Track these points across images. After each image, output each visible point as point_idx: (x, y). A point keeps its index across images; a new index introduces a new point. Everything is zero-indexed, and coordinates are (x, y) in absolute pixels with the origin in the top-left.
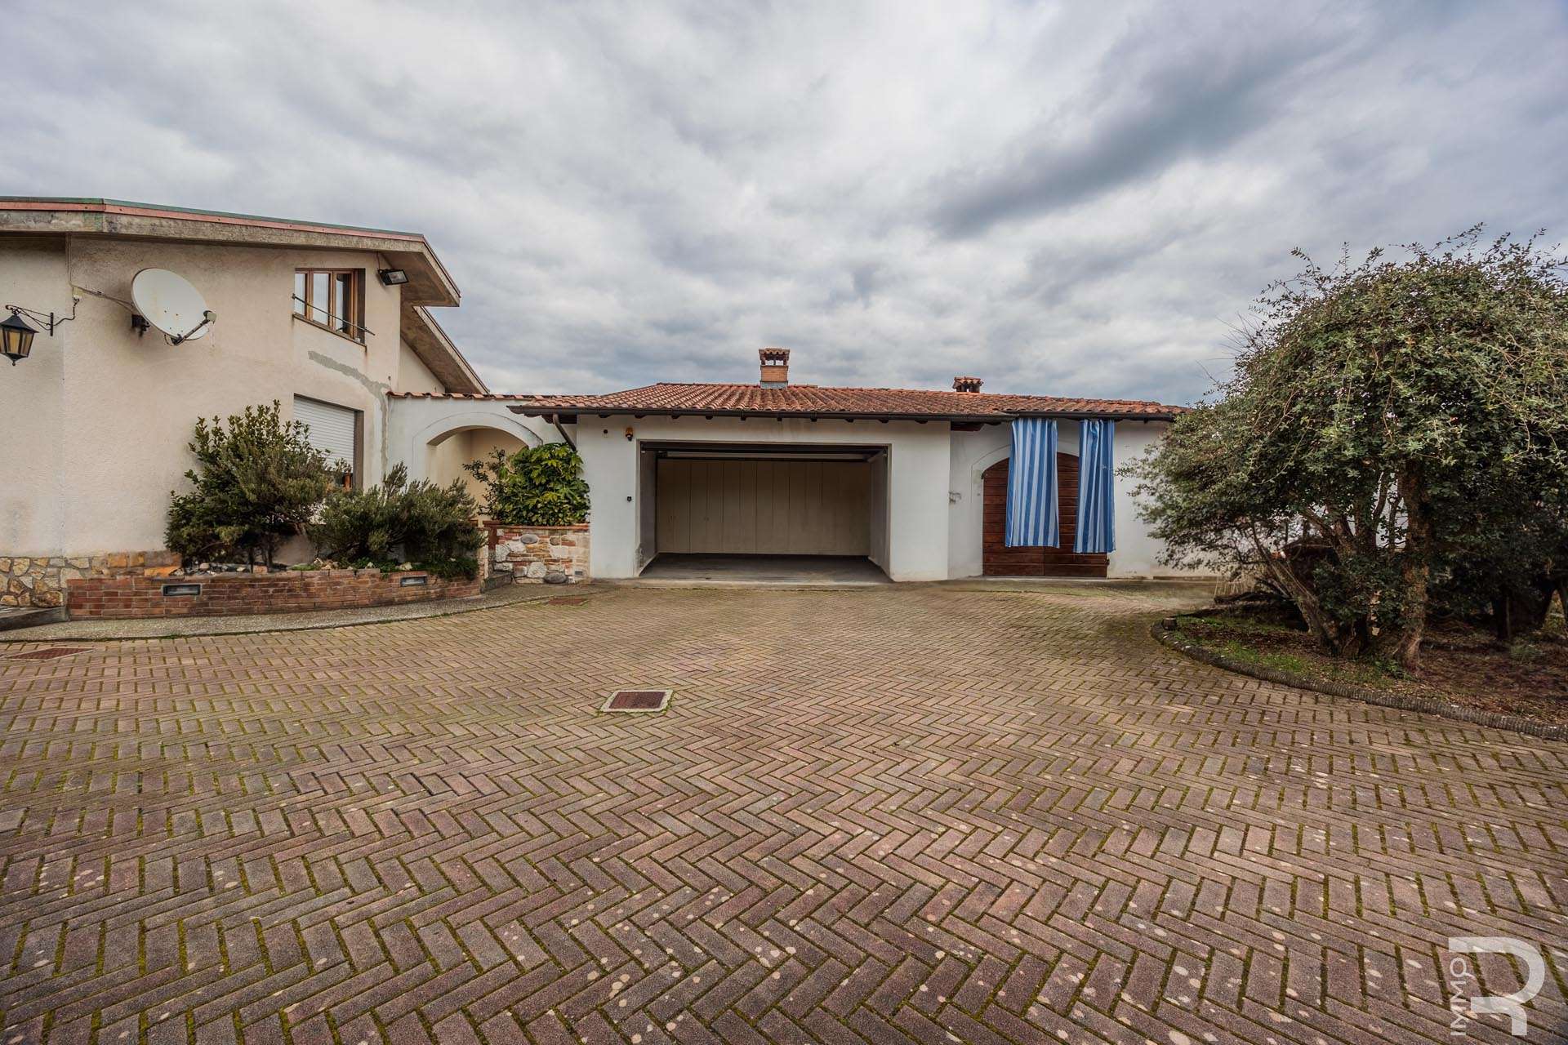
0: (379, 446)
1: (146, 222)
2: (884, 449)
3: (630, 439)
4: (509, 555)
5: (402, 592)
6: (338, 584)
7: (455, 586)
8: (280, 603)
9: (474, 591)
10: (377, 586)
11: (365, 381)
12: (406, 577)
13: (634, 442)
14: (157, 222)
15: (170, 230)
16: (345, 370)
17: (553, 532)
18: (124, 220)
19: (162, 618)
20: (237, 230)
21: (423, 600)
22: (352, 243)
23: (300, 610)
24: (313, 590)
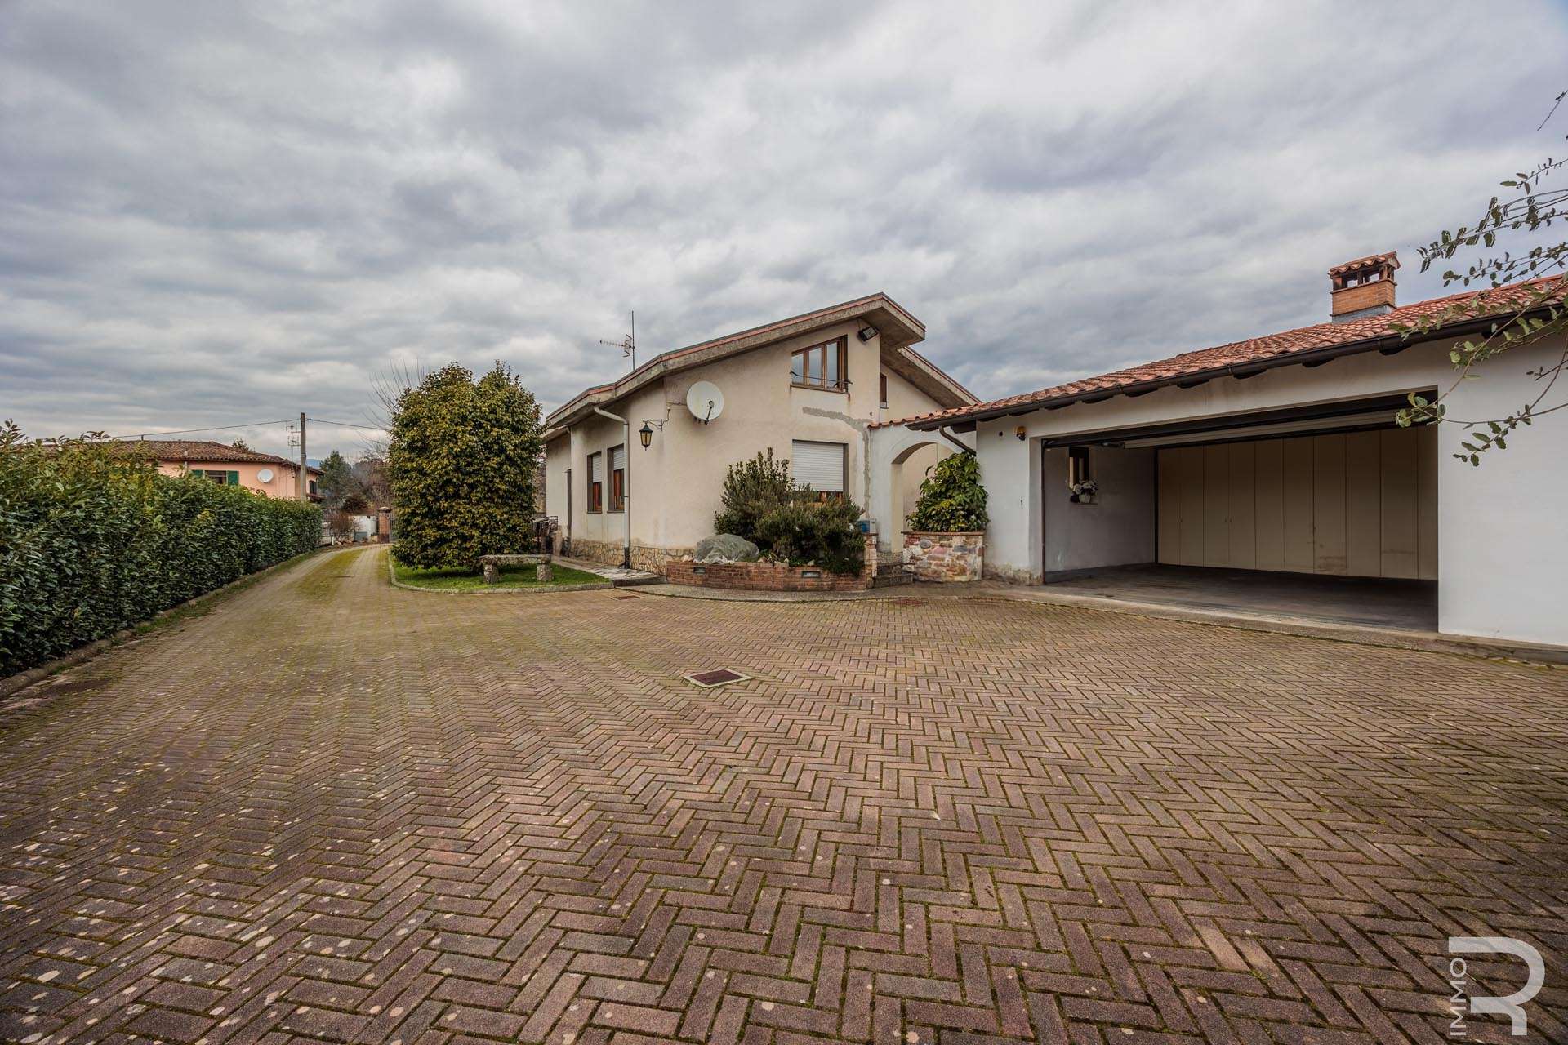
0: (863, 469)
1: (682, 359)
3: (1023, 438)
4: (912, 558)
5: (802, 582)
6: (765, 572)
7: (843, 581)
8: (736, 582)
9: (860, 587)
10: (786, 576)
11: (849, 420)
12: (808, 574)
13: (1027, 440)
14: (687, 357)
15: (695, 359)
16: (833, 415)
17: (942, 537)
18: (671, 362)
19: (692, 585)
20: (733, 344)
21: (818, 590)
22: (818, 323)
23: (746, 588)
24: (752, 575)
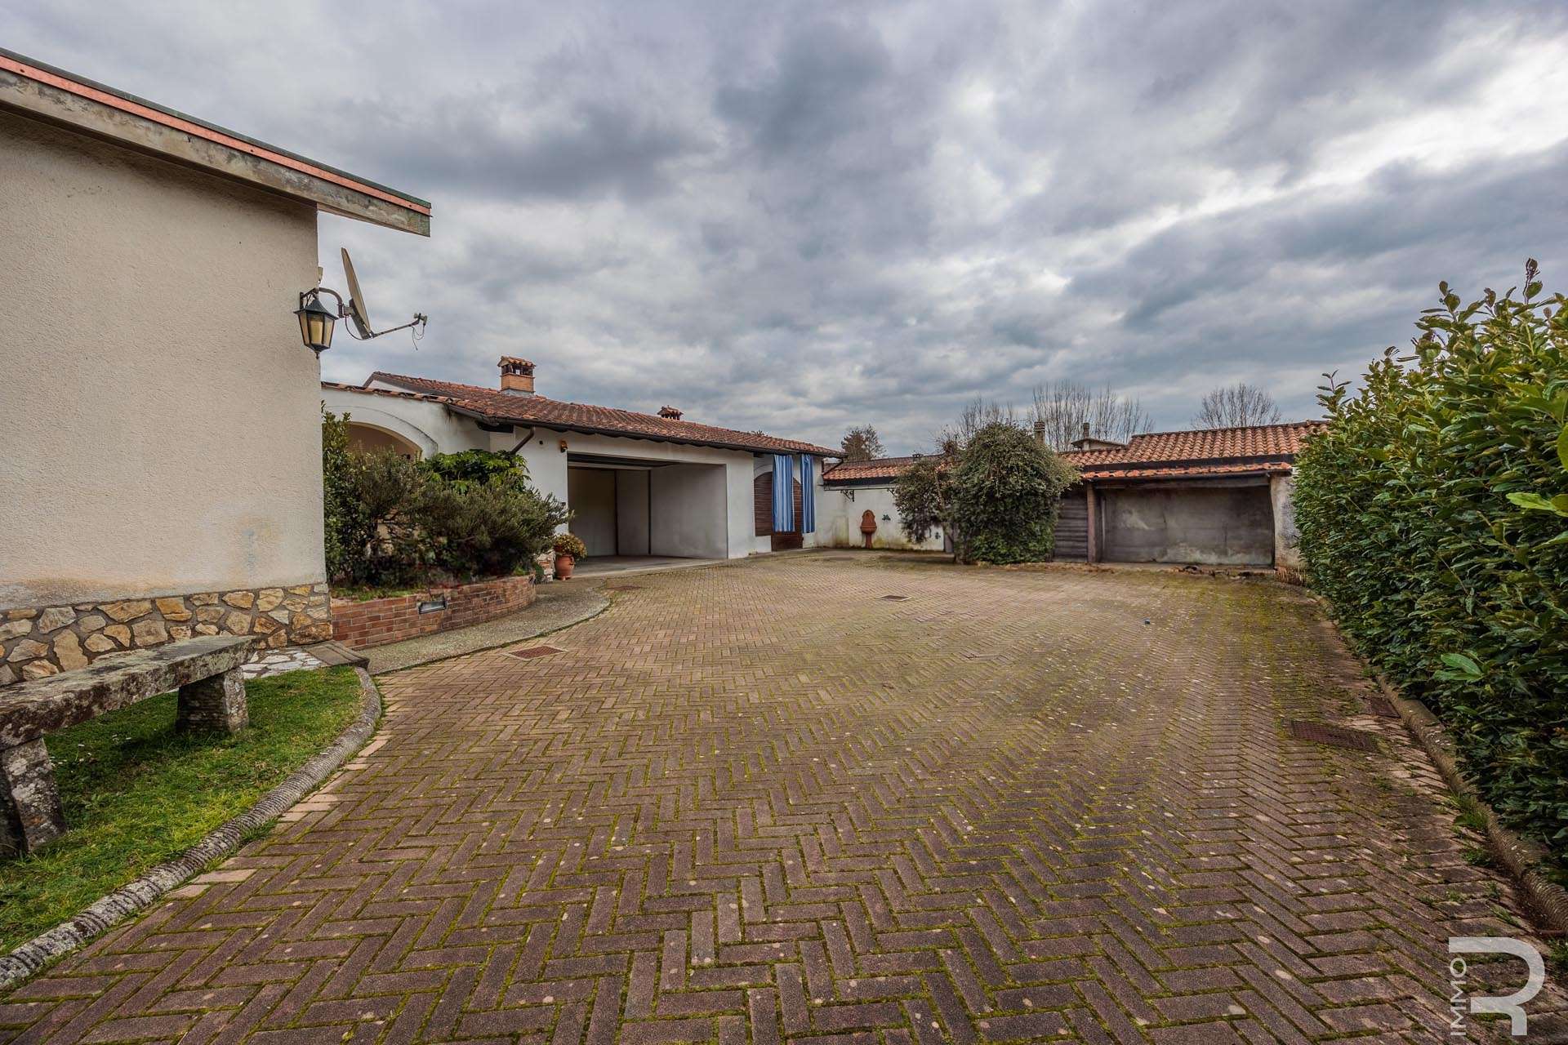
2: (723, 466)
3: (562, 450)
13: (566, 453)
19: (418, 637)
